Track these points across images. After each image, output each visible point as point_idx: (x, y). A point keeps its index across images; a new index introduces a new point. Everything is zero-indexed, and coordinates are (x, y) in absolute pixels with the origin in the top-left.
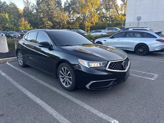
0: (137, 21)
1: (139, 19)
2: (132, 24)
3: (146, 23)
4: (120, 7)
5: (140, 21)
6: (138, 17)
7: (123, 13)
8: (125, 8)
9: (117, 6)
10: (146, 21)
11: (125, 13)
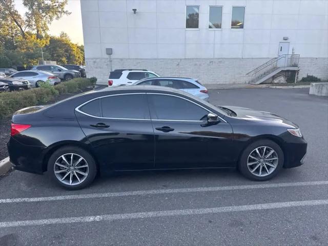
0: (107, 56)
1: (109, 52)
2: (98, 60)
3: (122, 60)
4: (24, 18)
5: (112, 56)
6: (107, 49)
7: (35, 32)
8: (36, 22)
9: (15, 14)
10: (121, 57)
11: (38, 32)
